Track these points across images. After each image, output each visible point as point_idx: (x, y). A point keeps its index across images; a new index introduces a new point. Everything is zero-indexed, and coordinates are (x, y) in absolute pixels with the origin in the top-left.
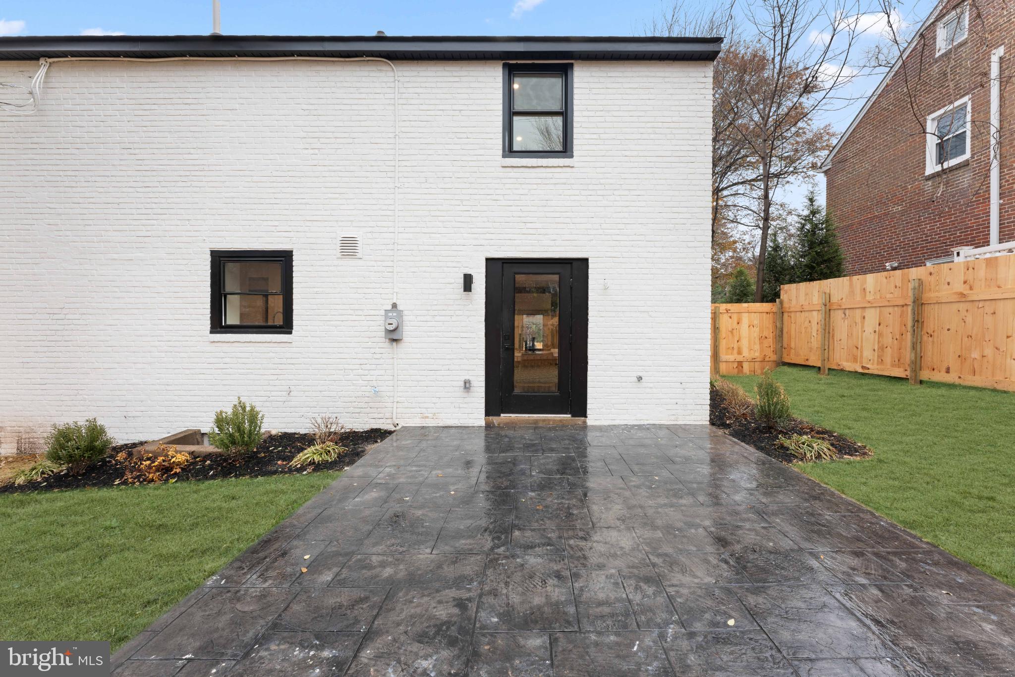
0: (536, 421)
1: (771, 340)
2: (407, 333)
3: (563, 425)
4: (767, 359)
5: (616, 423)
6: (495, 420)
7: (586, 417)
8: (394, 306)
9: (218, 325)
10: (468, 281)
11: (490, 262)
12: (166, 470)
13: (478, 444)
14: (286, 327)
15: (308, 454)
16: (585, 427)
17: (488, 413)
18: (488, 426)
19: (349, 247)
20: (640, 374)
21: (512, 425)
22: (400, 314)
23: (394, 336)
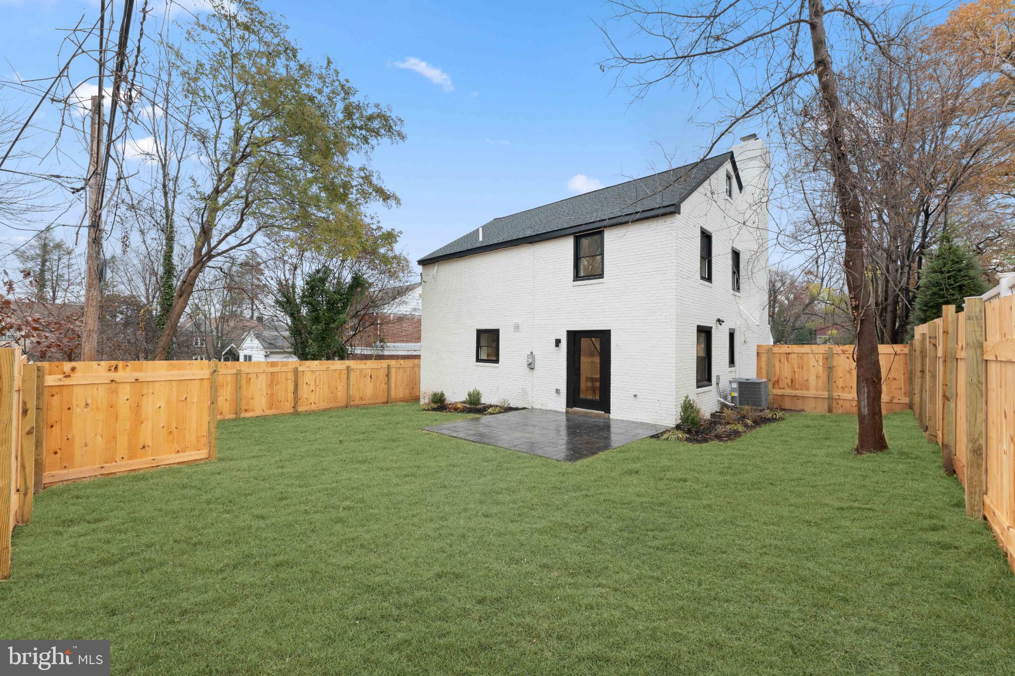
0: (587, 413)
1: (902, 382)
2: (538, 364)
3: (598, 416)
4: (895, 401)
5: (625, 419)
6: (570, 410)
7: (610, 413)
8: (532, 353)
9: (478, 360)
10: (558, 342)
11: (570, 333)
12: (456, 409)
13: (563, 418)
14: (497, 361)
15: (490, 410)
16: (609, 418)
17: (568, 406)
18: (567, 412)
19: (517, 328)
20: (635, 393)
21: (575, 413)
22: (533, 358)
23: (531, 366)
